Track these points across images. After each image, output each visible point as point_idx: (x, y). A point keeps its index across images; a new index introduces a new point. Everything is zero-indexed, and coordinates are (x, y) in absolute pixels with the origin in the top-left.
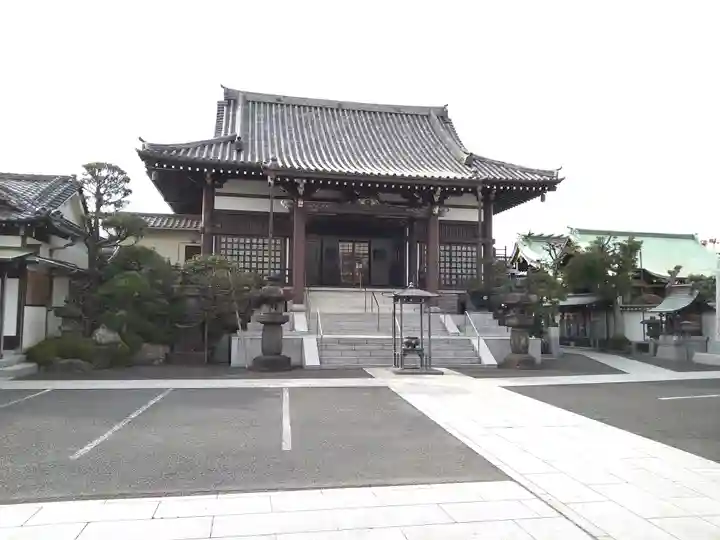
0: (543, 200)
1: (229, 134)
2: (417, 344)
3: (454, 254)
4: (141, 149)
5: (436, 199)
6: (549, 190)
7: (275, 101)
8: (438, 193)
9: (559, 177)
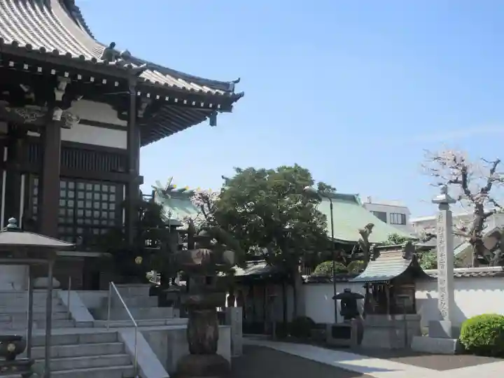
0: (213, 123)
2: (19, 351)
3: (81, 195)
5: (59, 96)
6: (222, 110)
8: (63, 85)
9: (236, 92)
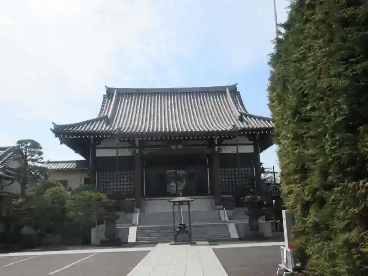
1: (106, 114)
4: (53, 128)
7: (135, 92)
